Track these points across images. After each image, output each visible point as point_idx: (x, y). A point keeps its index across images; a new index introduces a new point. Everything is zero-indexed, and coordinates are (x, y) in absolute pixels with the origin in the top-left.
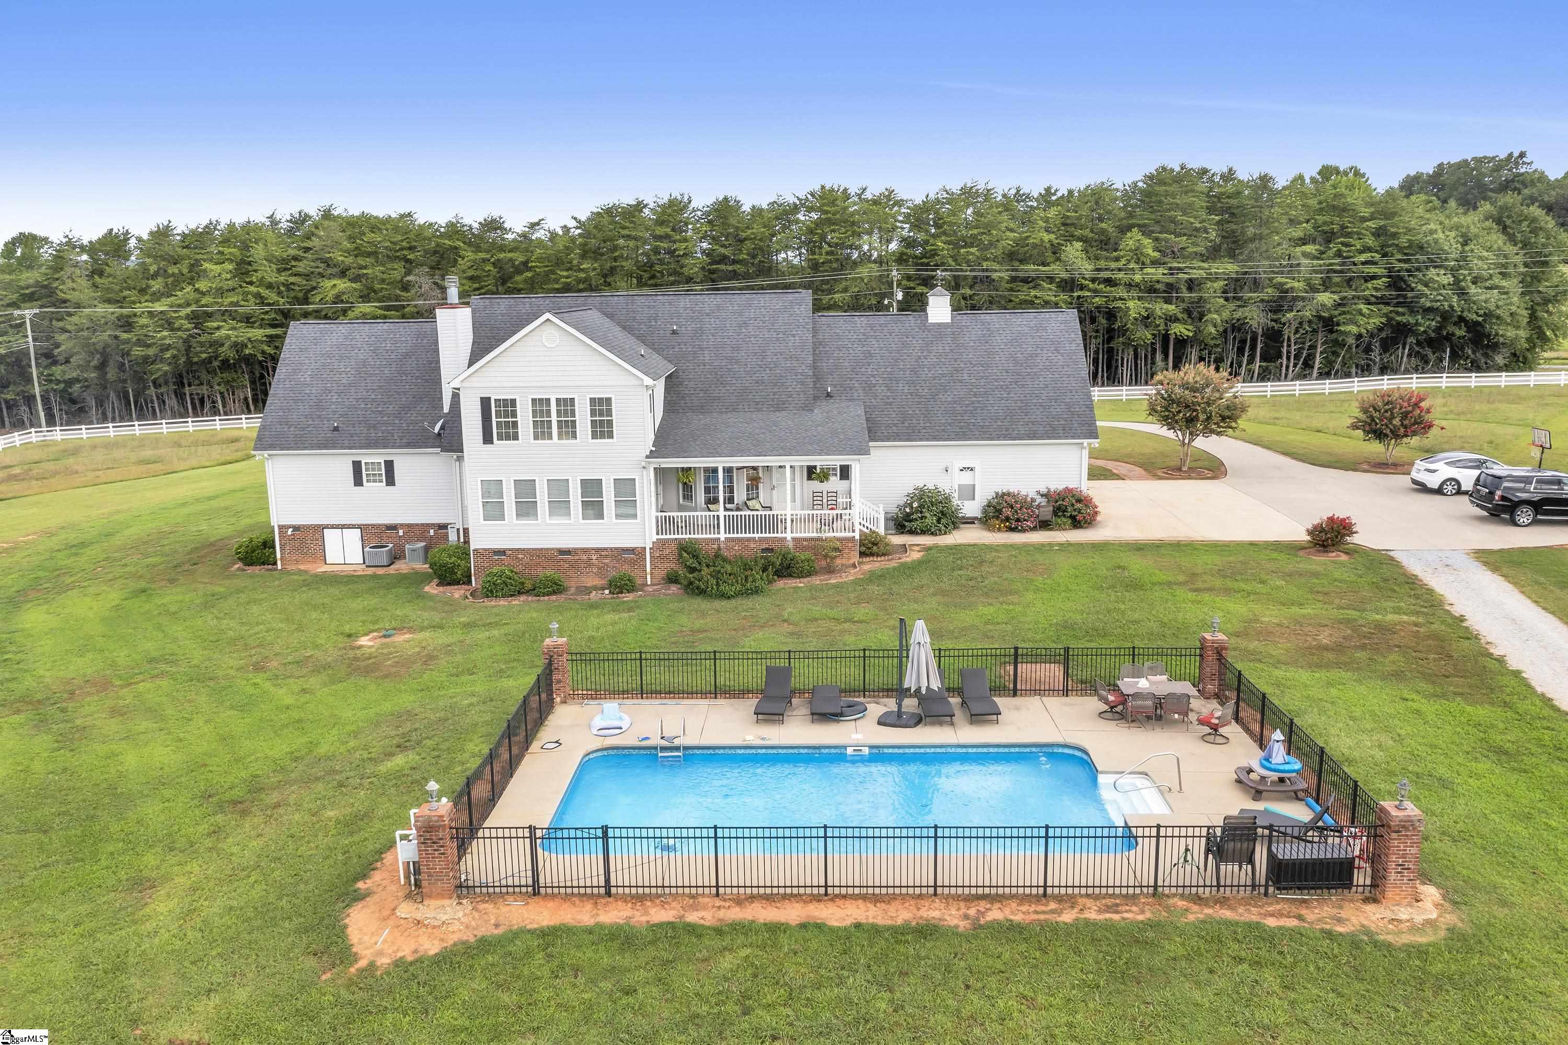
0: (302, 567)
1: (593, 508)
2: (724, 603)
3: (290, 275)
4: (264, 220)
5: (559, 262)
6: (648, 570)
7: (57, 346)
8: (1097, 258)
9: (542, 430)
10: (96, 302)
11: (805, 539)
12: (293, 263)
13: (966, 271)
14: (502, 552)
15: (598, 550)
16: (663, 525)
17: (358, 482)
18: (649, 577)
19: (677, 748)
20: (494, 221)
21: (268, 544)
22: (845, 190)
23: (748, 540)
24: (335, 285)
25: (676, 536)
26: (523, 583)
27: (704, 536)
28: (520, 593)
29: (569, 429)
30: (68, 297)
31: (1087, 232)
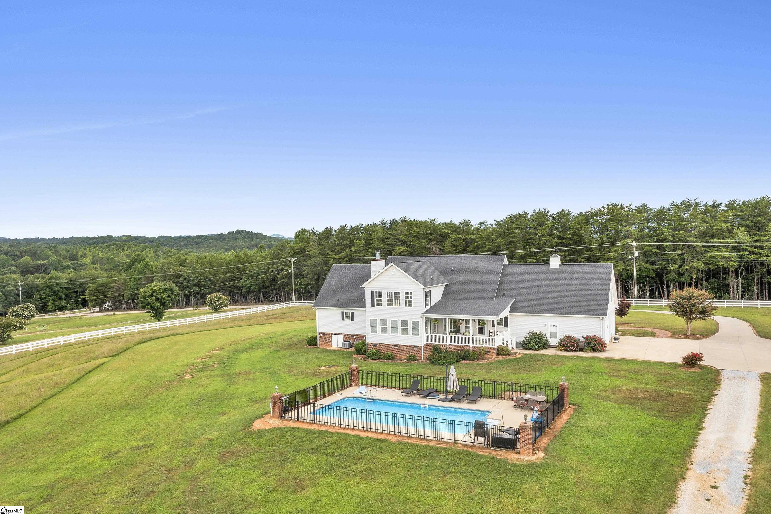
0: (325, 347)
1: (405, 330)
2: (439, 367)
3: (386, 245)
4: (379, 223)
5: (488, 239)
6: (422, 354)
7: (304, 271)
8: (754, 235)
9: (390, 302)
10: (317, 255)
11: (477, 347)
12: (386, 240)
13: (678, 242)
14: (376, 344)
15: (406, 346)
16: (427, 338)
17: (343, 319)
18: (422, 357)
19: (372, 399)
20: (466, 222)
21: (315, 339)
22: (622, 205)
23: (457, 346)
24: (400, 249)
25: (432, 343)
26: (380, 355)
27: (442, 343)
28: (379, 359)
29: (398, 302)
30: (309, 253)
31: (749, 222)
